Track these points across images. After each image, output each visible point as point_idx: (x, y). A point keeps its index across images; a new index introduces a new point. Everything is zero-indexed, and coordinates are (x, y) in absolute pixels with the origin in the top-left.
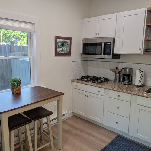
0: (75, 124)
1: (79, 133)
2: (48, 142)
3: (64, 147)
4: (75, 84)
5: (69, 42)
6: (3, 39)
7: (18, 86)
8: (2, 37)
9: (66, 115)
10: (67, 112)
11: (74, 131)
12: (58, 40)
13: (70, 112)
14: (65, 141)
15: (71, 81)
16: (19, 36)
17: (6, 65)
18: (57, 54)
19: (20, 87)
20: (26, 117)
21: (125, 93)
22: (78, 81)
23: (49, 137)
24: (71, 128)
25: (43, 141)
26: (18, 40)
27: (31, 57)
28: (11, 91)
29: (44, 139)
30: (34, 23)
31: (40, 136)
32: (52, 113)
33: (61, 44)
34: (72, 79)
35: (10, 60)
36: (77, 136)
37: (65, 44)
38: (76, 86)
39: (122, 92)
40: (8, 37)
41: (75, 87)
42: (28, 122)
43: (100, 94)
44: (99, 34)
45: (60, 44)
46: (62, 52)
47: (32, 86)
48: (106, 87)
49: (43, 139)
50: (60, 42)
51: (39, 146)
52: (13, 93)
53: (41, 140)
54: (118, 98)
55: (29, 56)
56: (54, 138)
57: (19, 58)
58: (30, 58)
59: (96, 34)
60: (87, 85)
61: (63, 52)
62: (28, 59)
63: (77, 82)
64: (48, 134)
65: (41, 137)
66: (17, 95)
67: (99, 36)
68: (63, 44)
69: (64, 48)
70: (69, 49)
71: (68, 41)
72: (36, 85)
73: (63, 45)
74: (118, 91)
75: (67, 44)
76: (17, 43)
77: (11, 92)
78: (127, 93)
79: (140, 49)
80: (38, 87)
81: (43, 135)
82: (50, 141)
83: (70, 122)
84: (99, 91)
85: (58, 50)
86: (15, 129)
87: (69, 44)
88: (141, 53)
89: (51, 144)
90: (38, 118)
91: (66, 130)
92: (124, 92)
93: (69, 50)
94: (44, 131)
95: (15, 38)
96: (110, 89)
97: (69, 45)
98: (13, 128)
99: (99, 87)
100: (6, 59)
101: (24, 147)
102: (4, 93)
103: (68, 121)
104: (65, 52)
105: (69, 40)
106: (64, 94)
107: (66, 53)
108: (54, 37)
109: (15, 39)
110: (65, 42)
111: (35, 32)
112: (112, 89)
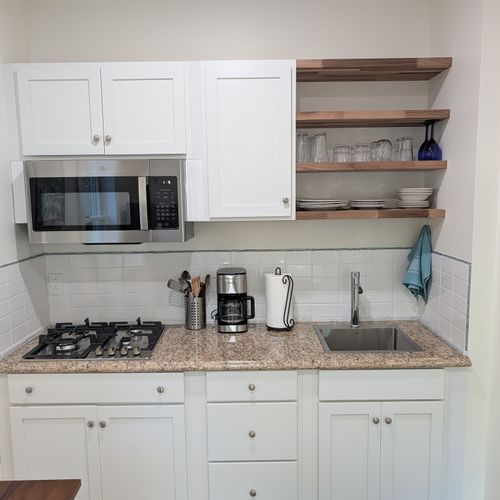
21: (276, 369)
39: (265, 369)
43: (164, 398)
44: (108, 140)
48: (191, 364)
54: (248, 395)
59: (96, 140)
60: (96, 372)
67: (111, 150)
74: (247, 369)
78: (283, 369)
79: (286, 201)
84: (160, 391)
88: (289, 214)
92: (271, 369)
96: (213, 370)
99: (162, 371)
112: (220, 366)
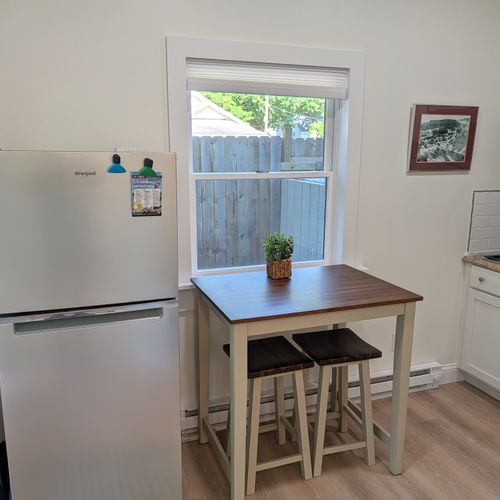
0: (463, 412)
1: (474, 442)
2: (358, 440)
3: (408, 471)
4: (477, 272)
5: (468, 123)
6: (271, 117)
7: (283, 257)
8: (266, 112)
9: (434, 375)
10: (437, 365)
11: (454, 431)
12: (426, 119)
13: (451, 367)
14: (415, 453)
15: (465, 261)
16: (318, 106)
17: (267, 197)
18: (417, 165)
19: (290, 262)
20: (300, 350)
22: (490, 264)
23: (363, 427)
24: (444, 420)
25: (345, 435)
26: (313, 120)
27: (330, 175)
28: (266, 272)
29: (350, 431)
30: (348, 70)
31: (335, 415)
32: (377, 354)
33: (434, 133)
34: (466, 254)
35: (279, 181)
36: (463, 449)
37: (449, 131)
38: (481, 280)
40: (284, 111)
41: (477, 284)
42: (301, 365)
45: (430, 131)
46: (434, 156)
47: (326, 262)
49: (344, 428)
50: (433, 124)
51: (328, 443)
52: (269, 277)
53: (340, 430)
55: (326, 171)
56: (376, 431)
57: (303, 178)
58: (327, 179)
61: (440, 160)
62: (323, 180)
63: (485, 267)
64: (360, 414)
65: (339, 420)
66: (279, 281)
68: (443, 130)
69: (443, 146)
70: (465, 149)
71: (463, 120)
72: (339, 262)
73: (442, 133)
75: (459, 131)
76: (307, 130)
77: (264, 274)
80: (344, 267)
81: (346, 418)
82: (365, 440)
83: (445, 399)
85: (422, 152)
86: (266, 374)
87: (467, 129)
89: (365, 449)
90: (332, 360)
91: (427, 422)
93: (463, 151)
94: (350, 404)
95: (305, 114)
97: (467, 135)
98: (259, 371)
100: (268, 180)
101: (289, 436)
102: (239, 274)
103: (439, 395)
104: (446, 159)
105: (469, 117)
106: (421, 299)
107: (452, 161)
108: (411, 109)
109: (303, 117)
110: (452, 125)
111: (347, 97)
